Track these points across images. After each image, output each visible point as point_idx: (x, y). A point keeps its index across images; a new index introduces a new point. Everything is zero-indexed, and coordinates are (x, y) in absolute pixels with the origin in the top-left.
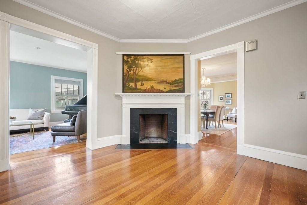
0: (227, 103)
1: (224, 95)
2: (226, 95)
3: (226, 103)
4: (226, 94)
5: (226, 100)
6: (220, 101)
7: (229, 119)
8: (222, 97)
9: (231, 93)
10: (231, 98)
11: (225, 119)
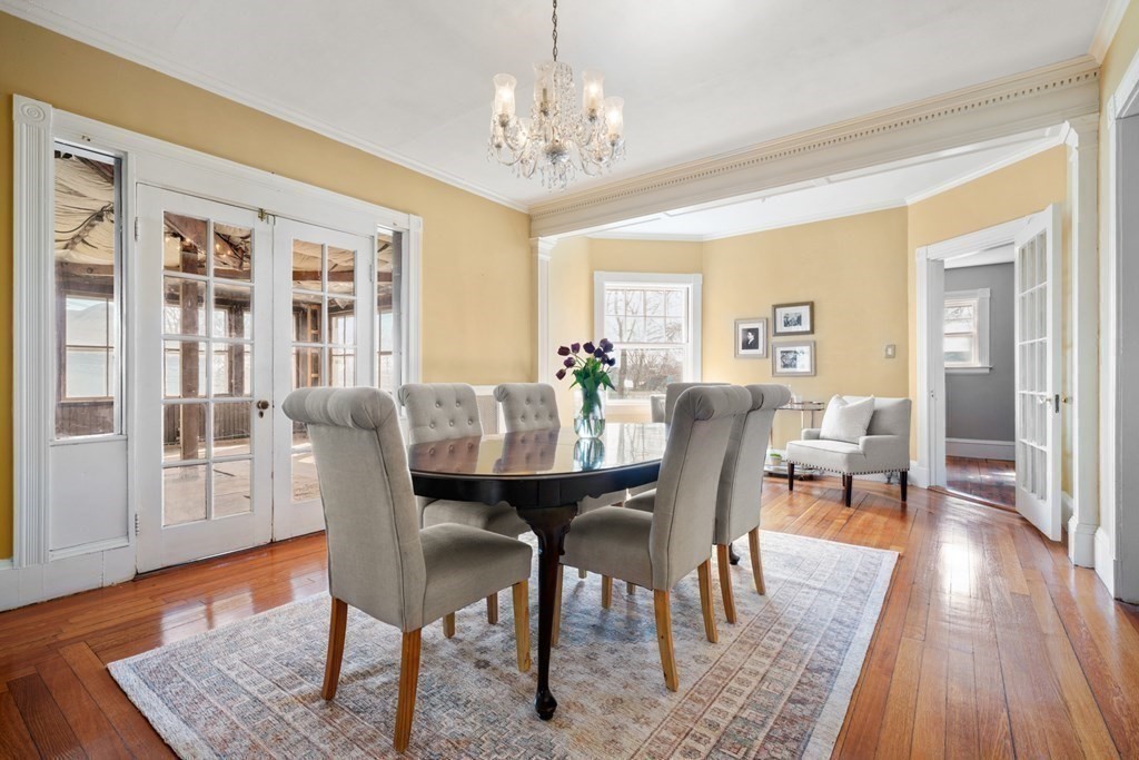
0: (785, 366)
1: (769, 315)
2: (781, 312)
3: (779, 369)
4: (776, 307)
5: (779, 350)
6: (746, 357)
7: (797, 472)
8: (755, 331)
9: (812, 305)
10: (812, 331)
11: (771, 475)
